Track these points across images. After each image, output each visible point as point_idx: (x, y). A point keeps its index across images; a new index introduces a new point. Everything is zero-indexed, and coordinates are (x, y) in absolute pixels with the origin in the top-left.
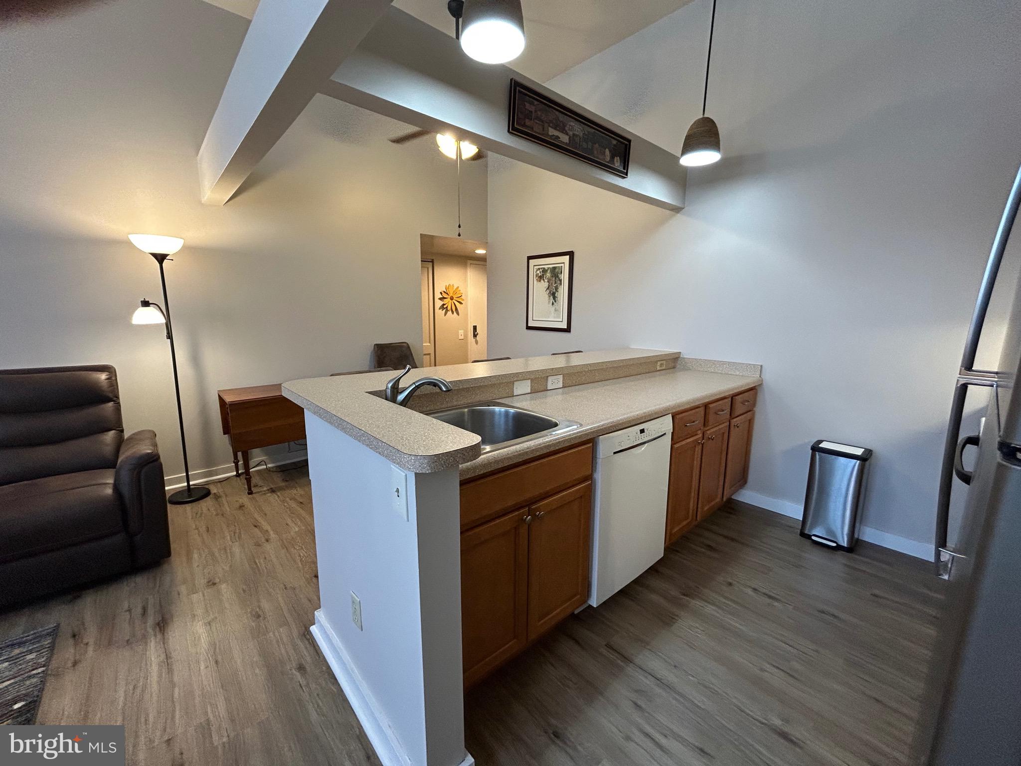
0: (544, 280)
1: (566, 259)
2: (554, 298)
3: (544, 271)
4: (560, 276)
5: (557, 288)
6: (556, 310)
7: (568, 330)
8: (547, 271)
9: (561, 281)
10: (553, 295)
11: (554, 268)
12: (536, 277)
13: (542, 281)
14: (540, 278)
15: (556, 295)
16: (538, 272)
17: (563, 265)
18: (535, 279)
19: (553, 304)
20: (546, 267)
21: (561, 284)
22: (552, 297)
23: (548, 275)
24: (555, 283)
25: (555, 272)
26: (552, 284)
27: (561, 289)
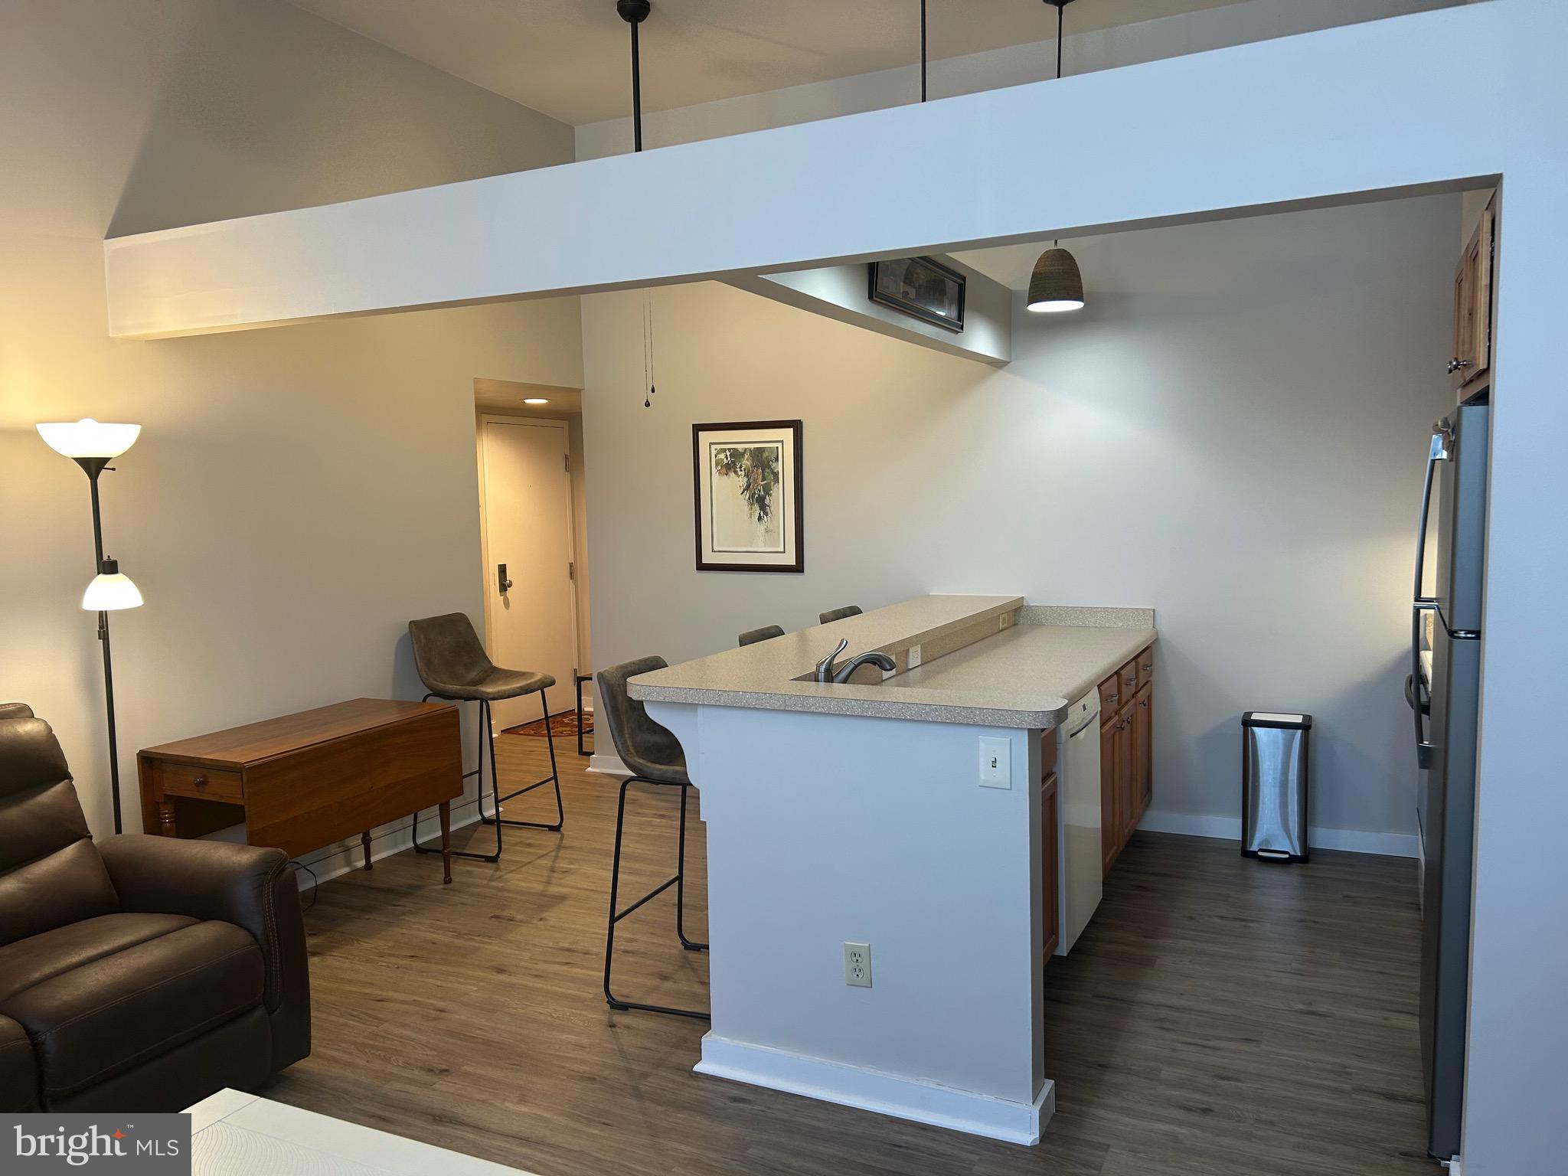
0: (736, 472)
1: (789, 433)
2: (763, 507)
3: (736, 455)
4: (774, 465)
5: (767, 490)
6: (767, 531)
7: (798, 568)
8: (743, 454)
9: (776, 475)
10: (760, 501)
11: (761, 450)
12: (717, 465)
13: (732, 475)
14: (729, 468)
15: (767, 502)
16: (722, 456)
17: (779, 445)
18: (714, 470)
19: (760, 519)
20: (740, 447)
21: (777, 481)
22: (756, 507)
23: (746, 462)
24: (764, 479)
25: (763, 461)
26: (755, 480)
27: (777, 491)
